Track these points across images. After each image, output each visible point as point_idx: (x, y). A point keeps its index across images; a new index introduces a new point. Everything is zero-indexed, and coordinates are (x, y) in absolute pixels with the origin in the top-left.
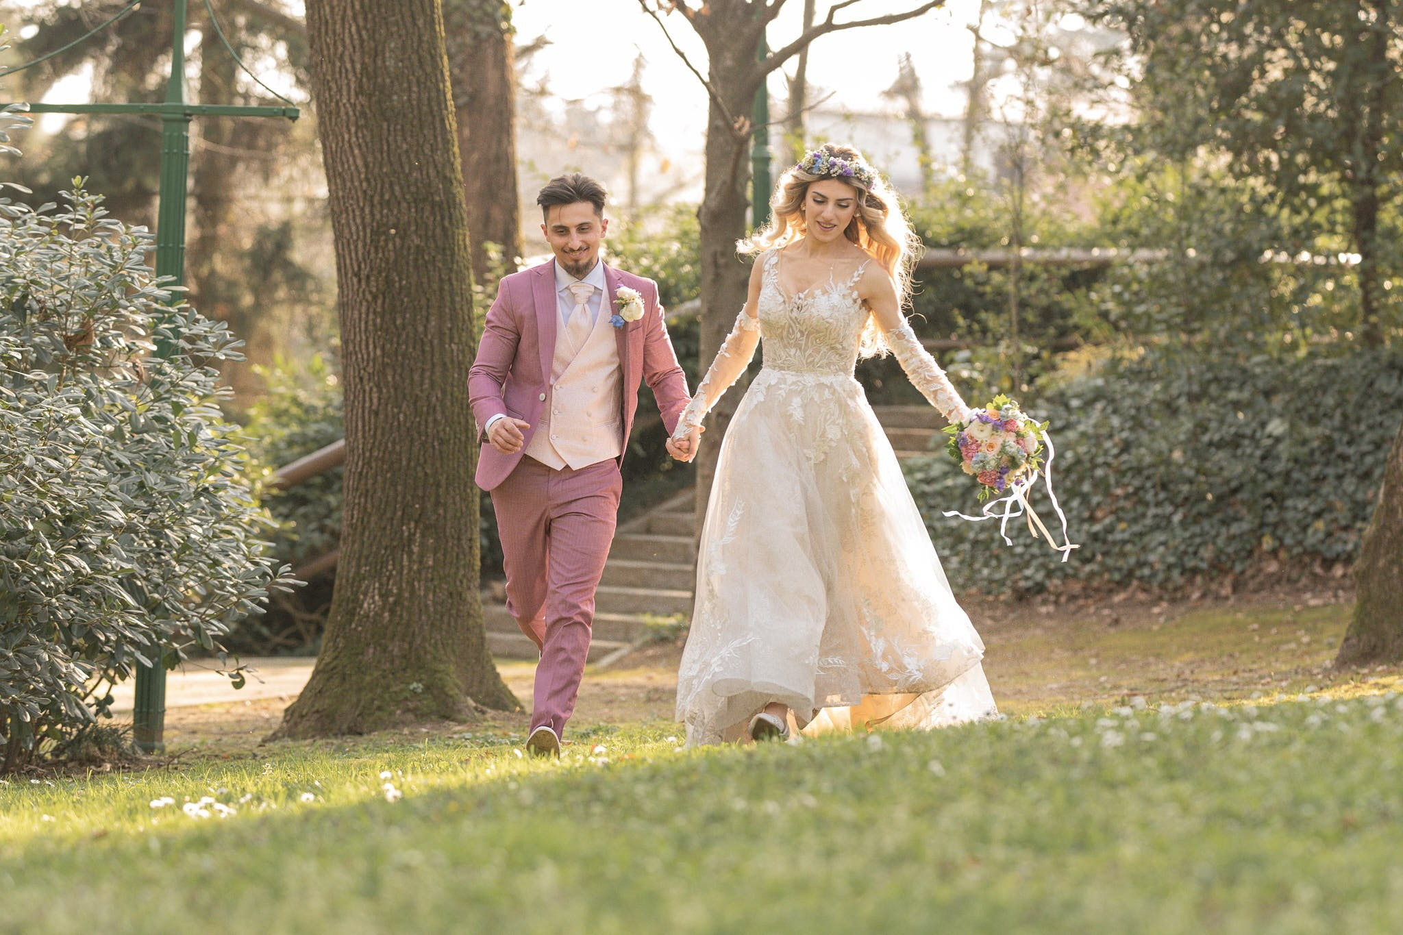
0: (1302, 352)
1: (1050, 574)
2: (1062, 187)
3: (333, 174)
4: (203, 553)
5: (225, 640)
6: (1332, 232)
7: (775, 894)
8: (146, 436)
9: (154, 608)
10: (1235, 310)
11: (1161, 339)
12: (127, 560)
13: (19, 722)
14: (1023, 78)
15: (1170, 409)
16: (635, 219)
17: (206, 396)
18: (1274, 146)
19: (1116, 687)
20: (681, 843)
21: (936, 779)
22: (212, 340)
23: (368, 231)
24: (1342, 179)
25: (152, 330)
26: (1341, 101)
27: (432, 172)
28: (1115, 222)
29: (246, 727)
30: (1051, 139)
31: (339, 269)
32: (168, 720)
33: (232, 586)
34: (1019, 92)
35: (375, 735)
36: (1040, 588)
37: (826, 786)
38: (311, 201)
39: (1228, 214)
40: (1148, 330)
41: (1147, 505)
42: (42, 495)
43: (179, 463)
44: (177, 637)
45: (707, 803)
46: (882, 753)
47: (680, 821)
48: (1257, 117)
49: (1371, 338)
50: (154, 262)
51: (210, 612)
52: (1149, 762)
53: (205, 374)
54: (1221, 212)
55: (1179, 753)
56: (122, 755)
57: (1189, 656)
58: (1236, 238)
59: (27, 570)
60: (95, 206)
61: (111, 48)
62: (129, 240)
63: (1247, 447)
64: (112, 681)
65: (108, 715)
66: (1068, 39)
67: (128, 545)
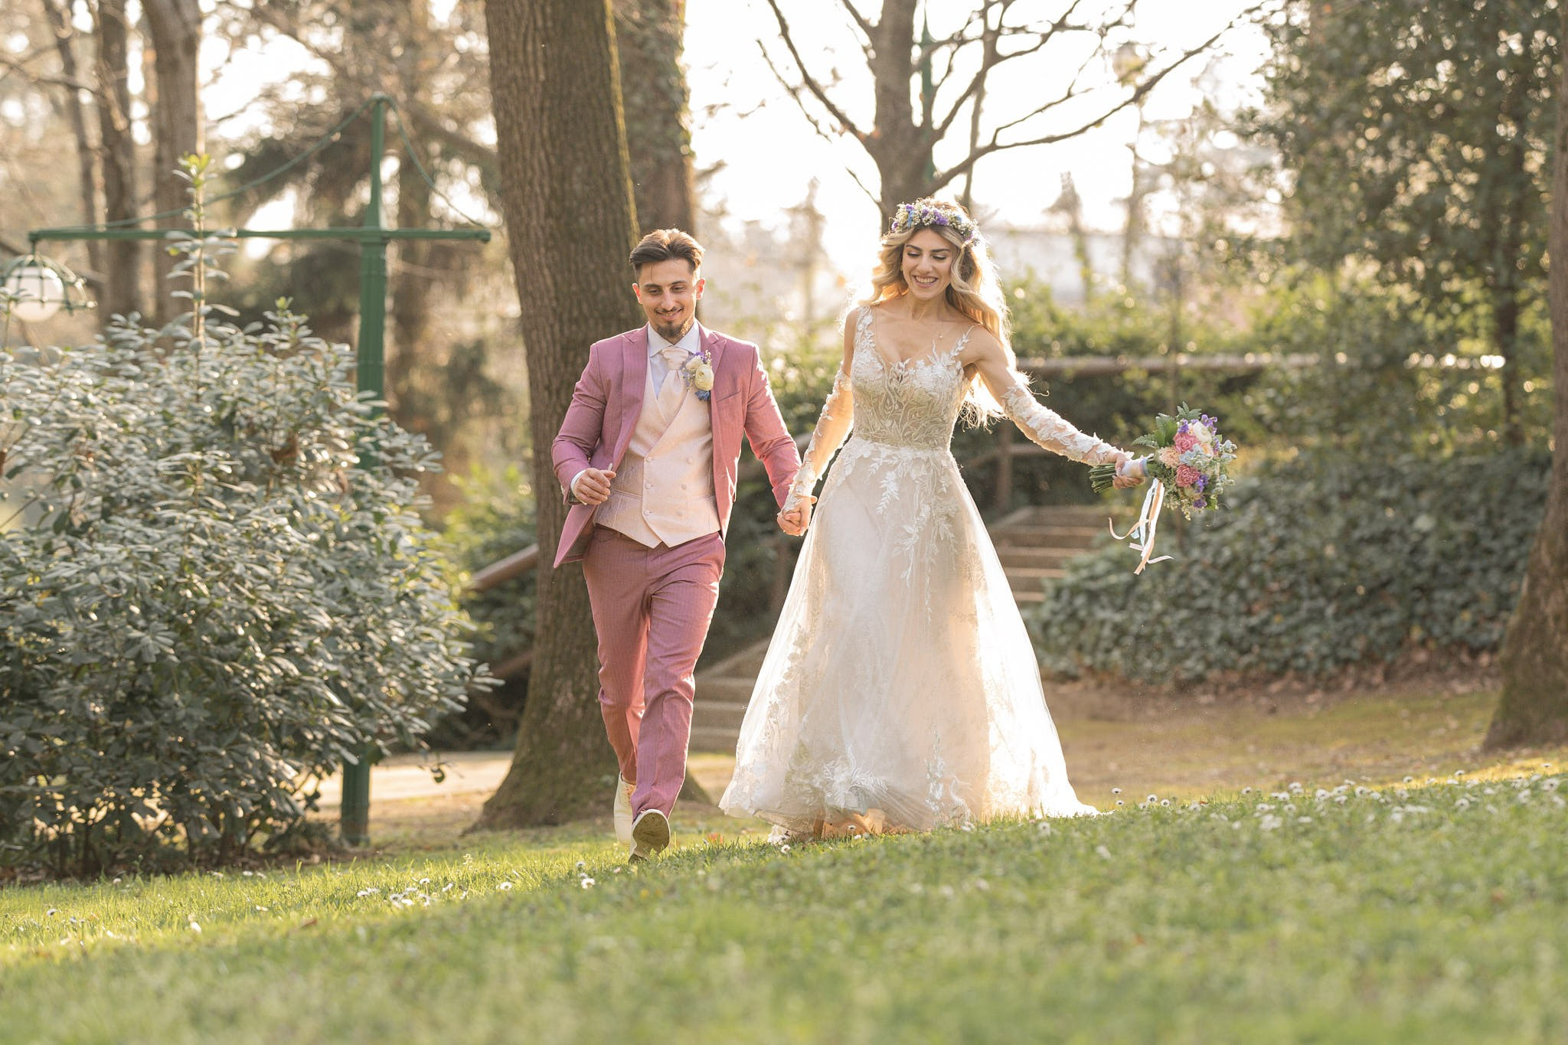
0: (1448, 451)
1: (1209, 665)
2: (1217, 297)
3: (524, 293)
4: (404, 655)
5: (426, 737)
6: (1475, 336)
7: (951, 974)
8: (350, 544)
9: (358, 707)
10: (1384, 412)
11: (1313, 440)
12: (334, 662)
13: (231, 817)
14: (1180, 194)
15: (1322, 507)
16: (811, 332)
17: (404, 507)
18: (1419, 255)
19: (1274, 772)
20: (862, 926)
21: (1103, 862)
22: (411, 452)
24: (1485, 286)
25: (354, 442)
26: (1482, 212)
27: (618, 290)
28: (1268, 328)
29: (448, 819)
30: (1206, 252)
31: (531, 384)
32: (373, 813)
33: (434, 686)
34: (1176, 206)
35: (569, 826)
36: (1200, 679)
37: (999, 872)
38: (503, 319)
39: (1376, 320)
40: (1300, 432)
41: (1300, 598)
42: (252, 602)
43: (381, 569)
44: (381, 735)
45: (886, 887)
46: (1051, 838)
47: (860, 904)
48: (1401, 228)
49: (1514, 437)
50: (355, 377)
51: (412, 710)
52: (1306, 844)
53: (406, 484)
54: (1368, 319)
55: (1334, 835)
56: (330, 848)
57: (1343, 742)
58: (1383, 343)
59: (237, 673)
60: (299, 326)
61: (312, 175)
62: (332, 358)
63: (1396, 542)
64: (320, 777)
65: (316, 809)
66: (1222, 156)
67: (333, 648)
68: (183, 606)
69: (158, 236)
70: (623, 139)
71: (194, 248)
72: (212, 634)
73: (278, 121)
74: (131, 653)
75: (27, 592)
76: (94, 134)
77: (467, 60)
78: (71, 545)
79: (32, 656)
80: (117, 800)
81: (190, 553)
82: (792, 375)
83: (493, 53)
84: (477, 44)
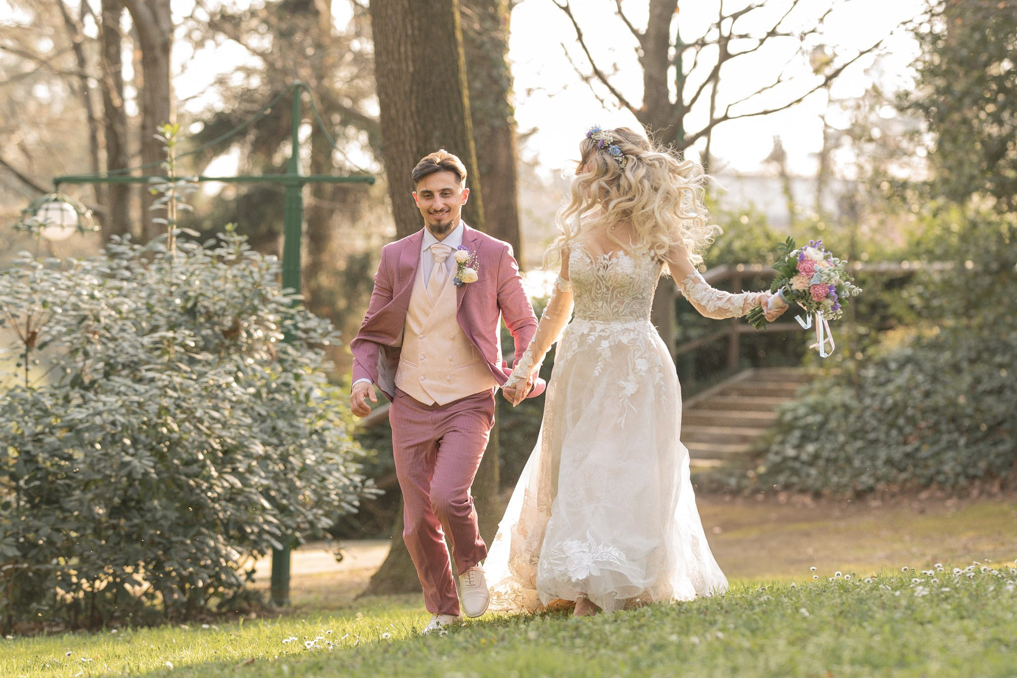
1: (878, 480)
2: (882, 223)
3: (399, 219)
4: (315, 473)
5: (330, 530)
8: (277, 396)
9: (283, 510)
10: (999, 302)
11: (950, 322)
12: (266, 478)
13: (194, 587)
14: (857, 151)
15: (956, 369)
17: (314, 369)
19: (923, 555)
20: (636, 665)
21: (804, 619)
22: (320, 331)
25: (280, 324)
28: (918, 244)
29: (345, 588)
30: (875, 191)
32: (293, 583)
33: (337, 494)
34: (853, 159)
36: (871, 489)
37: (732, 626)
38: (383, 237)
39: (994, 238)
40: (941, 316)
41: (942, 433)
42: (208, 436)
43: (298, 413)
44: (298, 529)
45: (652, 637)
46: (768, 602)
47: (635, 648)
48: (1012, 174)
50: (280, 278)
51: (320, 512)
52: (946, 606)
53: (316, 353)
54: (987, 238)
55: (966, 601)
56: (263, 608)
57: (971, 534)
58: (998, 256)
59: (198, 486)
60: (241, 243)
61: (251, 137)
62: (264, 266)
63: (1008, 394)
64: (255, 558)
65: (253, 581)
66: (884, 124)
67: (265, 468)
68: (161, 439)
69: (143, 180)
70: (467, 112)
71: (168, 189)
72: (180, 459)
73: (227, 99)
74: (124, 472)
75: (52, 428)
76: (99, 110)
77: (359, 58)
78: (83, 396)
79: (55, 474)
80: (114, 575)
81: (165, 402)
83: (378, 53)
84: (366, 46)
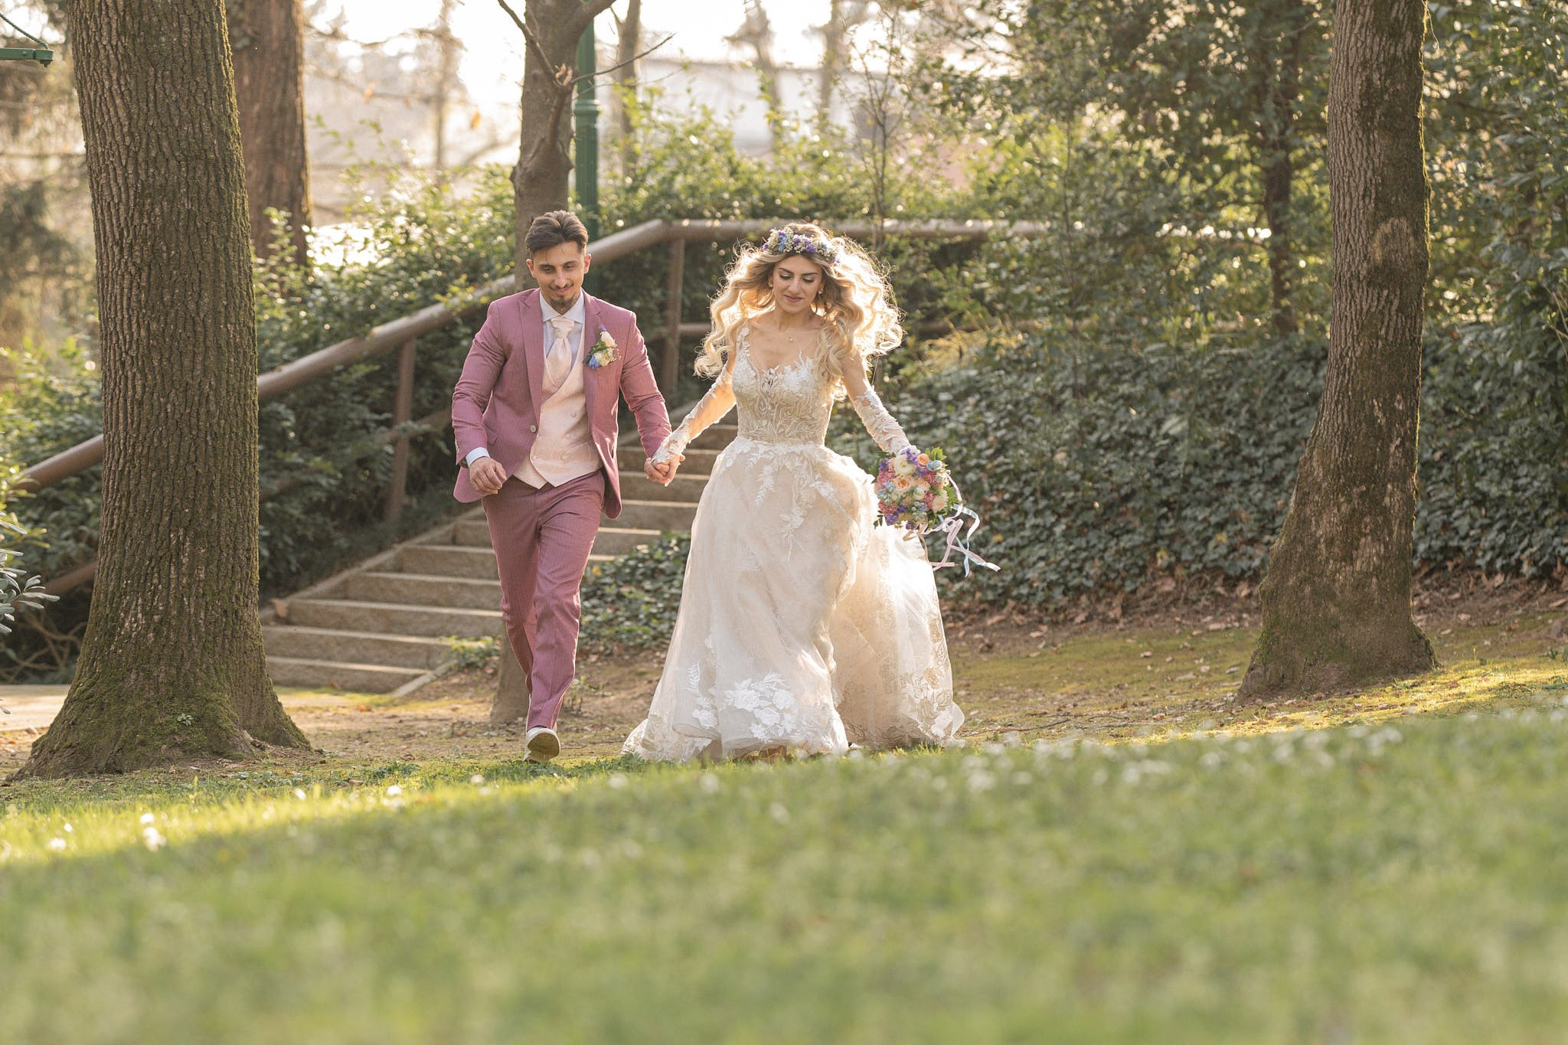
0: (1204, 340)
2: (930, 148)
3: (90, 128)
6: (1239, 203)
7: (590, 955)
10: (1128, 290)
11: (1044, 324)
14: (887, 22)
15: (1053, 403)
16: (441, 181)
18: (1175, 105)
19: (988, 722)
20: (486, 898)
21: (778, 825)
23: (132, 193)
24: (1250, 143)
26: (1250, 52)
27: (205, 125)
28: (991, 190)
30: (918, 93)
31: (98, 237)
34: (883, 39)
35: (137, 774)
37: (652, 832)
38: (66, 157)
39: (1121, 180)
40: (1028, 314)
41: (1026, 514)
45: (515, 851)
46: (717, 796)
47: (485, 873)
48: (1155, 70)
49: (1283, 324)
52: (1024, 807)
54: (1113, 178)
55: (1056, 795)
57: (1070, 688)
58: (1130, 207)
63: (1140, 448)
82: (416, 232)
